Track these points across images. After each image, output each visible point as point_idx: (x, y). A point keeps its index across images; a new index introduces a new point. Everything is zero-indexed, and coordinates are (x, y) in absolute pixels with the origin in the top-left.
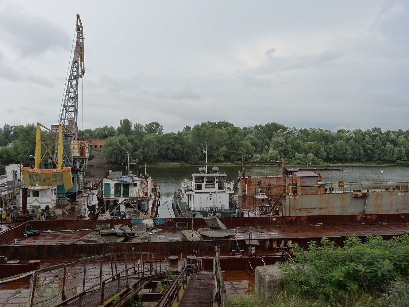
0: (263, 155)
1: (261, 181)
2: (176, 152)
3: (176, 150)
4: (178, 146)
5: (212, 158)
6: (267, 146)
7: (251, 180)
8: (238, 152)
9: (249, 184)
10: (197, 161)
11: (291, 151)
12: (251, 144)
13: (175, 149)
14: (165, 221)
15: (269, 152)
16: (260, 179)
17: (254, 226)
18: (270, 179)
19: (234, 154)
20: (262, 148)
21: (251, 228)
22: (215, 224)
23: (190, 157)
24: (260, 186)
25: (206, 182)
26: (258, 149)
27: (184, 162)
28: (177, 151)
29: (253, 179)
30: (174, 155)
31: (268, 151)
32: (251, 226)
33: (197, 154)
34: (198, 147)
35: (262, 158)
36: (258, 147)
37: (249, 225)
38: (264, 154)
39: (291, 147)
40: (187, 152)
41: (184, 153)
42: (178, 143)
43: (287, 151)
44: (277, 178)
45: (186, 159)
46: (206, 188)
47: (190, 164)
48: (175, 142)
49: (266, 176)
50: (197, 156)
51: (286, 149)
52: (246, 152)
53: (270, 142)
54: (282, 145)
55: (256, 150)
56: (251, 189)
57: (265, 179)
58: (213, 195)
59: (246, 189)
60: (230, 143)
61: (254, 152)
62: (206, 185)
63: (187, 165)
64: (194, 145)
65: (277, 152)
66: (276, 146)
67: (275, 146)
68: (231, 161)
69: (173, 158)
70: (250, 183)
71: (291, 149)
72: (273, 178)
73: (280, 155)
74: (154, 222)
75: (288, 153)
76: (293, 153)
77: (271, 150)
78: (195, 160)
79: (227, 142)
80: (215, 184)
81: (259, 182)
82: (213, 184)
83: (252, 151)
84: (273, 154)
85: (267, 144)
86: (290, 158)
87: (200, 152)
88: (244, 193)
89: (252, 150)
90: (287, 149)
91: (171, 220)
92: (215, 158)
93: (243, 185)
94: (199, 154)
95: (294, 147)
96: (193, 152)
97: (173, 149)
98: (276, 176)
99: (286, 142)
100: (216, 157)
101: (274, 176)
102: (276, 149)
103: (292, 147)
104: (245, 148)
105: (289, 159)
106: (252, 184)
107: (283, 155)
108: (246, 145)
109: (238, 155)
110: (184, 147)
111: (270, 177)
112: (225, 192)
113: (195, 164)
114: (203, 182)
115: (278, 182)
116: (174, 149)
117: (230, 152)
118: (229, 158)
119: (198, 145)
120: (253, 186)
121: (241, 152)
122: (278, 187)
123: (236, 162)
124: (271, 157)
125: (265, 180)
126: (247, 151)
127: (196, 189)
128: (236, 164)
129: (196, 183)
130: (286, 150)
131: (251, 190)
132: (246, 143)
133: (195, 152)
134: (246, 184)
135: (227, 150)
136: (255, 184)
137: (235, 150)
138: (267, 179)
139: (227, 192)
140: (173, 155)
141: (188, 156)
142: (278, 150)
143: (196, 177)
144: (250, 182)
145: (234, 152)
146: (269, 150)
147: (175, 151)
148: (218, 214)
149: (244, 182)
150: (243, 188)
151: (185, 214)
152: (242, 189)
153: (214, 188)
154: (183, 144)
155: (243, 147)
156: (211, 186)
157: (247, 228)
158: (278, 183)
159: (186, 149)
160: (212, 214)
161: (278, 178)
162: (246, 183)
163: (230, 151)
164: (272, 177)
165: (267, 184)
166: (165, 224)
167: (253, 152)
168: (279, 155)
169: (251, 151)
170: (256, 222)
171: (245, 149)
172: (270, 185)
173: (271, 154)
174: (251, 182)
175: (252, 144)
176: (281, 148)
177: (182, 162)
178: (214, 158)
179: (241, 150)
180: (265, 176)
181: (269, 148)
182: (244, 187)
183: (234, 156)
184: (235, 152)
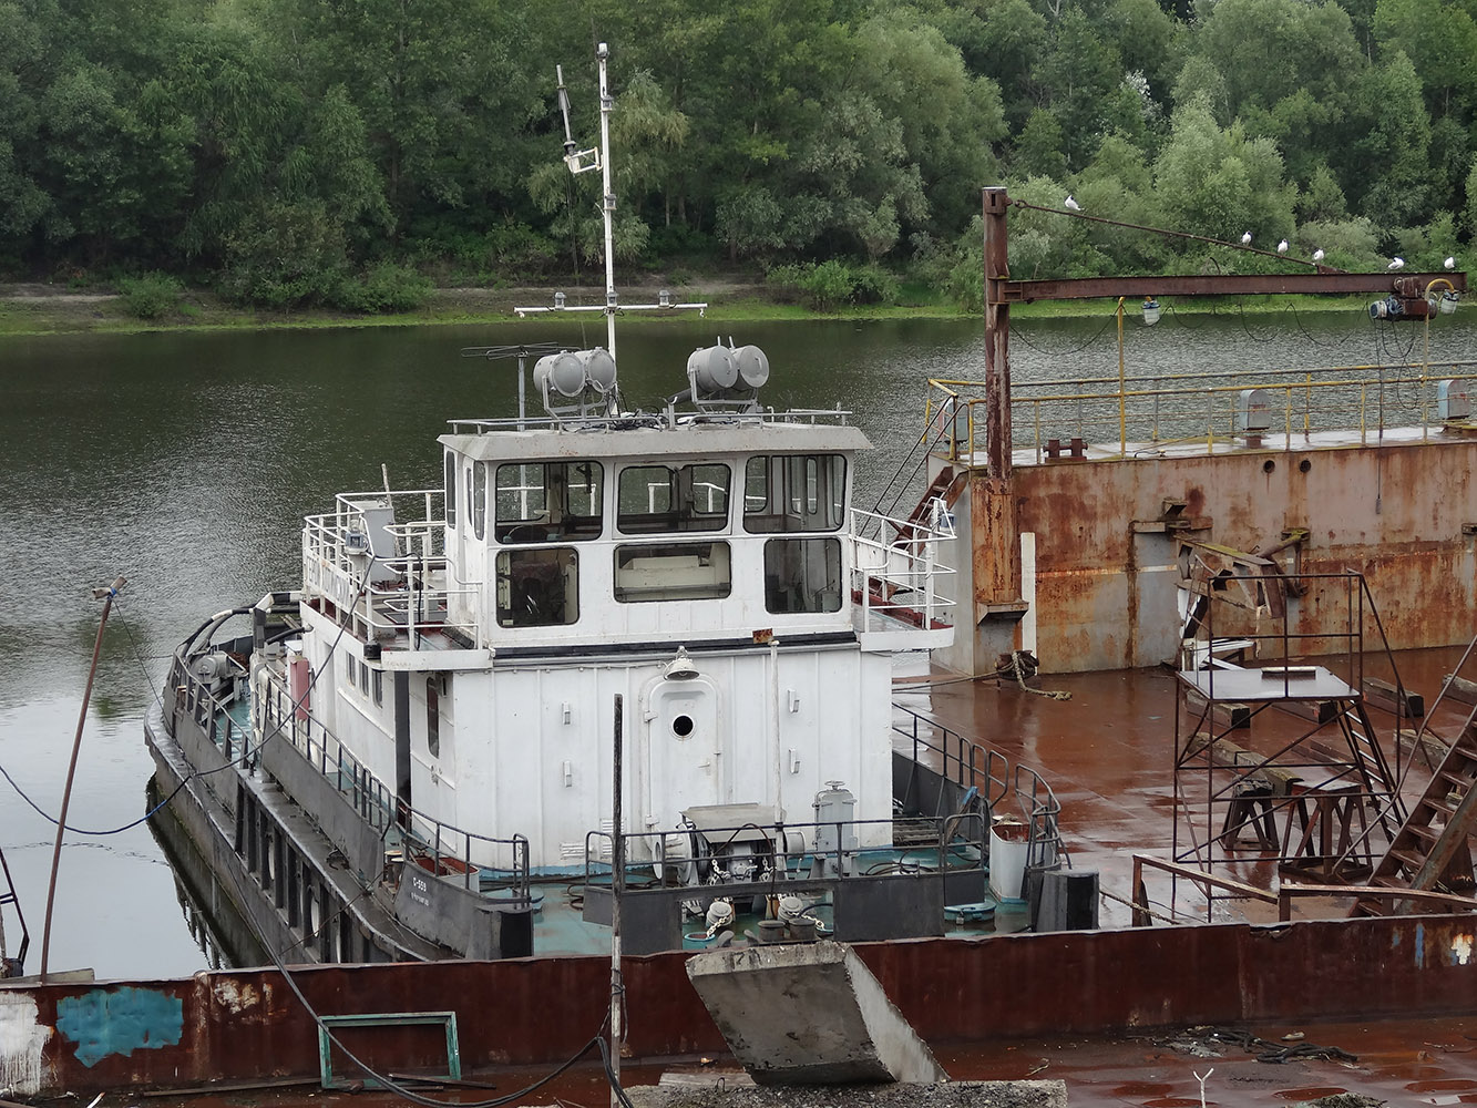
0: (1101, 186)
1: (1195, 496)
2: (72, 159)
3: (69, 139)
4: (84, 85)
5: (502, 233)
6: (1137, 82)
7: (1083, 488)
8: (817, 157)
9: (1066, 536)
10: (323, 265)
11: (1413, 141)
12: (953, 63)
13: (61, 124)
14: (187, 1009)
15: (1174, 157)
16: (1184, 471)
17: (1230, 1027)
18: (1305, 467)
19: (762, 172)
20: (1084, 102)
21: (1203, 1052)
22: (824, 1032)
23: (247, 222)
24: (1186, 550)
25: (626, 523)
26: (1044, 120)
27: (170, 286)
28: (82, 148)
29: (1104, 474)
30: (44, 196)
31: (1153, 136)
32: (1203, 1038)
33: (324, 182)
34: (338, 96)
35: (1088, 223)
36: (1038, 95)
37: (1179, 1026)
38: (1114, 169)
39: (1417, 85)
40: (208, 160)
41: (164, 175)
42: (96, 56)
43: (1376, 141)
44: (1383, 453)
45: (190, 240)
46: (621, 595)
47: (241, 303)
48: (58, 42)
49: (1255, 441)
50: (319, 213)
51: (1366, 110)
52: (900, 151)
53: (1181, 26)
54: (1318, 66)
55: (1017, 123)
56: (1079, 588)
57: (1245, 471)
58: (715, 675)
59: (1029, 593)
60: (715, 50)
61: (997, 148)
62: (624, 557)
63: (209, 321)
64: (286, 76)
65: (1266, 145)
66: (1243, 77)
67: (1233, 83)
68: (727, 261)
69: (39, 230)
70: (1075, 526)
71: (1421, 115)
72: (1342, 453)
73: (1293, 188)
74: (46, 1031)
75: (1387, 159)
76: (1435, 154)
77: (1195, 127)
78: (300, 250)
79: (676, 34)
80: (725, 546)
81: (1176, 509)
82: (701, 551)
83: (972, 136)
84: (1214, 179)
85: (1140, 54)
86: (1413, 221)
87: (360, 163)
88: (999, 642)
89: (977, 125)
90: (1378, 110)
91: (250, 999)
92: (540, 224)
93: (987, 546)
94: (344, 186)
95: (1454, 91)
96: (275, 156)
97: (36, 119)
98: (1372, 437)
99: (1361, 31)
100: (551, 218)
101: (1349, 438)
102: (1251, 109)
103: (1427, 93)
104: (889, 106)
105: (1401, 234)
106: (1100, 533)
107: (1324, 179)
108: (902, 64)
109: (814, 184)
110: (160, 104)
111: (1298, 442)
112: (849, 637)
113: (303, 304)
114: (592, 528)
115: (1396, 501)
116: (44, 130)
117: (716, 152)
118: (709, 227)
119: (332, 78)
120: (1110, 555)
121: (848, 153)
122: (1387, 561)
123: (787, 274)
124: (1197, 214)
125: (1248, 478)
126: (921, 143)
127: (502, 615)
128: (785, 298)
129: (500, 534)
130: (1365, 126)
131: (1083, 606)
132: (902, 46)
133: (299, 156)
134: (1028, 541)
135: (677, 124)
136: (1132, 533)
137: (772, 124)
138: (1269, 467)
139: (868, 640)
140: (37, 201)
141: (214, 209)
142: (1273, 121)
143: (506, 469)
144: (1066, 507)
145: (763, 149)
146: (1167, 130)
147: (57, 153)
148: (788, 903)
149: (1008, 511)
150: (986, 582)
151: (392, 922)
152: (978, 598)
153: (724, 590)
154: (151, 66)
155: (870, 86)
156: (685, 572)
157: (1158, 1060)
158: (1397, 521)
159: (188, 126)
160: (721, 908)
161: (1397, 461)
162: (1023, 522)
163: (715, 138)
164: (1325, 452)
165: (1269, 529)
166: (187, 1040)
167: (985, 152)
168: (1281, 188)
169: (957, 135)
170: (1252, 987)
171: (887, 118)
172: (1301, 545)
173: (1195, 176)
174: (1088, 515)
175: (976, 61)
176: (1299, 103)
177: (152, 286)
178: (523, 232)
179: (842, 132)
180: (1241, 441)
181: (1168, 106)
182: (1005, 569)
183: (761, 204)
184: (779, 150)
